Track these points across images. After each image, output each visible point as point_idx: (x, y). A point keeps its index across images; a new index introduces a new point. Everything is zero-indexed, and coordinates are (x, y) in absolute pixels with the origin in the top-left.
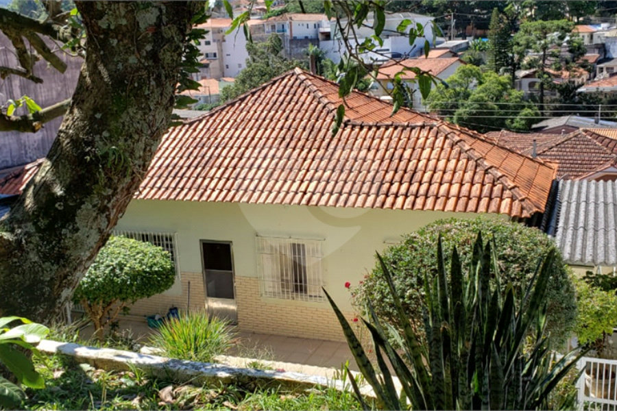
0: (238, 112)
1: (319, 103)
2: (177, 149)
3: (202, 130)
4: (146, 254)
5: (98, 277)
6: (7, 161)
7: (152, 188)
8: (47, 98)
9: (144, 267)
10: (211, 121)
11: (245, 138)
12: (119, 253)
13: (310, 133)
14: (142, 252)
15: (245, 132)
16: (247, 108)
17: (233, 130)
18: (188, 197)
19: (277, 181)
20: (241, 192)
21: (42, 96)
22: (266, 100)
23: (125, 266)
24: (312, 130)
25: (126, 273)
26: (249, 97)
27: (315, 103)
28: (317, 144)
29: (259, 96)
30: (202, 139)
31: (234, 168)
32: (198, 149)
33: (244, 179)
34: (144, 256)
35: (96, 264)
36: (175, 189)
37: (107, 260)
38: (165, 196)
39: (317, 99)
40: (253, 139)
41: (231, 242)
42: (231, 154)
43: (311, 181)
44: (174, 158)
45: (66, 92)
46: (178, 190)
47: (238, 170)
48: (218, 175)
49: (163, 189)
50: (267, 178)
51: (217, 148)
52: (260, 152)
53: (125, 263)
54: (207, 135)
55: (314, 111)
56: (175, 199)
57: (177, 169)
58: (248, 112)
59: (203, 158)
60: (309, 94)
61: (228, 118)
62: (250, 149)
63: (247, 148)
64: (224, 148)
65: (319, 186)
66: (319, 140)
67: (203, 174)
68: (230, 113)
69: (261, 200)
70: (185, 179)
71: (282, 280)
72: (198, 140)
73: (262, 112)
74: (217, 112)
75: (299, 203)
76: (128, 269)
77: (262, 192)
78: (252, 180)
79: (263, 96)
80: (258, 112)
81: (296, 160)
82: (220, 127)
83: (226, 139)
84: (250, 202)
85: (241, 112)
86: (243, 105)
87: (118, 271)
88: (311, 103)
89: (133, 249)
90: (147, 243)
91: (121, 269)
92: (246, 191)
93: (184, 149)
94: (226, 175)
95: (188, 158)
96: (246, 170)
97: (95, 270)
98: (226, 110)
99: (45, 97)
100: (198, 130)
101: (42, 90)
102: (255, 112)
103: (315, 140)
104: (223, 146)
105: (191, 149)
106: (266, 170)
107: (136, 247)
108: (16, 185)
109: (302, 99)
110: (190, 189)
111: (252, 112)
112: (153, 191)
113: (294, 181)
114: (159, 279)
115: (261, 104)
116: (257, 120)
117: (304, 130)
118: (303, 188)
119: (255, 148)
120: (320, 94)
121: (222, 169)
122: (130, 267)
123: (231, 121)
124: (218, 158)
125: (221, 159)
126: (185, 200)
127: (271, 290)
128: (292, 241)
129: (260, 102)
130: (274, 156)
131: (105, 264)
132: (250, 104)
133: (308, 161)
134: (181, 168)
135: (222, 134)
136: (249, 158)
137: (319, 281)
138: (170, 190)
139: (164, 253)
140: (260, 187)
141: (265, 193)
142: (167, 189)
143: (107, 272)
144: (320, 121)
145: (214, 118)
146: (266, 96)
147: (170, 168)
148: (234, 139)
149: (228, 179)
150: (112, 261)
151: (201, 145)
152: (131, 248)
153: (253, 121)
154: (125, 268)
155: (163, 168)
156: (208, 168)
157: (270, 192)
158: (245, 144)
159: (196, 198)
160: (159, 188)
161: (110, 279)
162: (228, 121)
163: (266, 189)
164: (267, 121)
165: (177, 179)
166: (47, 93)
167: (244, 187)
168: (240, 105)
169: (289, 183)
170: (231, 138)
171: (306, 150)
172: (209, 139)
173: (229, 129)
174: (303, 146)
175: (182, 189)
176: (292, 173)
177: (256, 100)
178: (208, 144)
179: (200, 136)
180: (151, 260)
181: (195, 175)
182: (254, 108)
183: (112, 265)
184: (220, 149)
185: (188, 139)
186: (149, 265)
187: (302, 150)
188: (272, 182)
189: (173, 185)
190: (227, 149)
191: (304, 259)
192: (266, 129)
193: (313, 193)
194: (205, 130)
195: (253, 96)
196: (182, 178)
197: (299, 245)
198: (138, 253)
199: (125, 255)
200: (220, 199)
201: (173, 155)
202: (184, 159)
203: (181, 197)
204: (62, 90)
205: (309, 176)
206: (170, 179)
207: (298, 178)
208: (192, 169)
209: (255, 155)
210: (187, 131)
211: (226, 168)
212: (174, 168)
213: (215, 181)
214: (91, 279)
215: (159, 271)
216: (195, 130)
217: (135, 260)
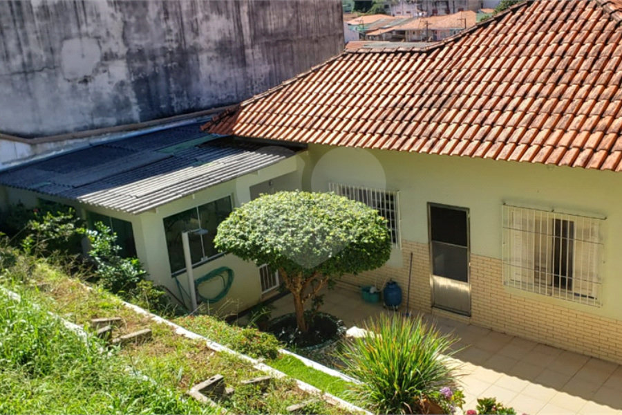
0: (491, 35)
1: (610, 20)
2: (409, 85)
3: (442, 59)
4: (356, 220)
5: (294, 245)
6: (233, 97)
7: (373, 134)
8: (276, 26)
9: (351, 237)
10: (455, 48)
11: (498, 70)
12: (323, 217)
13: (594, 62)
14: (352, 216)
15: (499, 62)
16: (504, 30)
17: (482, 59)
18: (415, 148)
19: (539, 130)
20: (486, 144)
21: (271, 24)
22: (532, 18)
23: (328, 234)
24: (597, 58)
25: (328, 244)
26: (509, 15)
27: (603, 20)
28: (604, 77)
29: (522, 14)
30: (441, 71)
31: (480, 110)
32: (435, 83)
33: (492, 126)
34: (352, 223)
35: (294, 229)
36: (400, 136)
37: (307, 224)
38: (386, 146)
39: (607, 15)
40: (509, 70)
41: (468, 209)
42: (478, 91)
43: (591, 132)
44: (403, 96)
45: (298, 20)
46: (403, 138)
47: (485, 112)
48: (457, 119)
49: (385, 136)
50: (525, 125)
51: (459, 83)
52: (517, 89)
53: (328, 230)
54: (448, 67)
55: (602, 31)
56: (398, 149)
57: (406, 109)
58: (506, 35)
59: (440, 96)
60: (594, 9)
61: (477, 44)
62: (505, 84)
63: (500, 83)
64: (469, 83)
65: (604, 141)
66: (606, 72)
67: (437, 118)
68: (482, 36)
69: (514, 156)
70: (414, 124)
71: (537, 267)
72: (436, 72)
73: (525, 33)
74: (464, 36)
75: (571, 164)
76: (331, 238)
77: (517, 144)
78: (503, 127)
79: (527, 13)
80: (519, 35)
81: (571, 101)
82: (466, 55)
83: (473, 71)
84: (497, 159)
85: (496, 35)
86: (499, 26)
87: (318, 240)
88: (598, 20)
89: (340, 212)
90: (360, 204)
91: (323, 238)
92: (493, 142)
93: (417, 84)
94: (468, 120)
95: (421, 96)
96: (496, 113)
97: (292, 236)
98: (476, 33)
99: (275, 24)
100: (437, 60)
101: (272, 17)
102: (515, 34)
103: (601, 72)
104: (467, 80)
105: (426, 84)
106: (525, 113)
107: (345, 210)
108: (230, 124)
109: (584, 15)
110: (419, 137)
111: (510, 35)
112: (374, 139)
113: (565, 131)
114: (369, 254)
115: (524, 23)
116: (517, 45)
117: (585, 57)
118: (578, 141)
119: (511, 83)
120: (612, 8)
121: (463, 111)
122: (333, 236)
123: (482, 47)
124: (459, 96)
125: (463, 97)
126: (410, 151)
127: (519, 278)
128: (555, 216)
129: (523, 21)
130: (537, 94)
131: (304, 229)
132: (509, 25)
133: (589, 102)
134: (411, 109)
135: (468, 65)
136: (501, 97)
137: (591, 275)
138: (394, 137)
139: (380, 218)
140: (514, 138)
141: (521, 147)
142: (390, 135)
143: (305, 240)
144: (611, 45)
145: (459, 44)
146: (532, 13)
147: (397, 109)
148: (483, 71)
149: (470, 125)
150: (313, 227)
151: (438, 79)
152: (338, 210)
153: (511, 46)
154: (327, 237)
155: (389, 110)
156: (445, 110)
157: (529, 145)
158: (497, 78)
159: (425, 149)
160: (382, 135)
161: (308, 249)
162: (478, 47)
163: (522, 141)
164: (531, 46)
165: (405, 123)
166: (276, 21)
167: (491, 136)
168: (495, 25)
169: (557, 133)
170: (479, 70)
171: (586, 87)
172: (450, 71)
173: (478, 58)
174: (582, 81)
175: (409, 137)
176: (564, 119)
177: (518, 18)
178: (448, 78)
179: (440, 67)
180: (360, 229)
181: (427, 118)
182: (514, 30)
183: (312, 232)
184: (463, 84)
185: (423, 72)
186: (358, 235)
187: (580, 86)
188: (532, 131)
189: (398, 131)
190: (473, 84)
191: (571, 243)
192: (529, 57)
193: (594, 150)
194: (446, 60)
195: (513, 14)
196: (410, 122)
197: (565, 222)
198: (346, 218)
199: (330, 220)
200: (456, 152)
201: (402, 92)
202: (416, 97)
203: (406, 147)
204: (294, 16)
205: (588, 124)
206: (396, 123)
207: (571, 127)
208: (424, 110)
209: (510, 92)
210: (424, 61)
211: (469, 110)
212: (402, 109)
213: (453, 126)
214: (287, 247)
215: (370, 243)
216: (433, 60)
217: (341, 227)
